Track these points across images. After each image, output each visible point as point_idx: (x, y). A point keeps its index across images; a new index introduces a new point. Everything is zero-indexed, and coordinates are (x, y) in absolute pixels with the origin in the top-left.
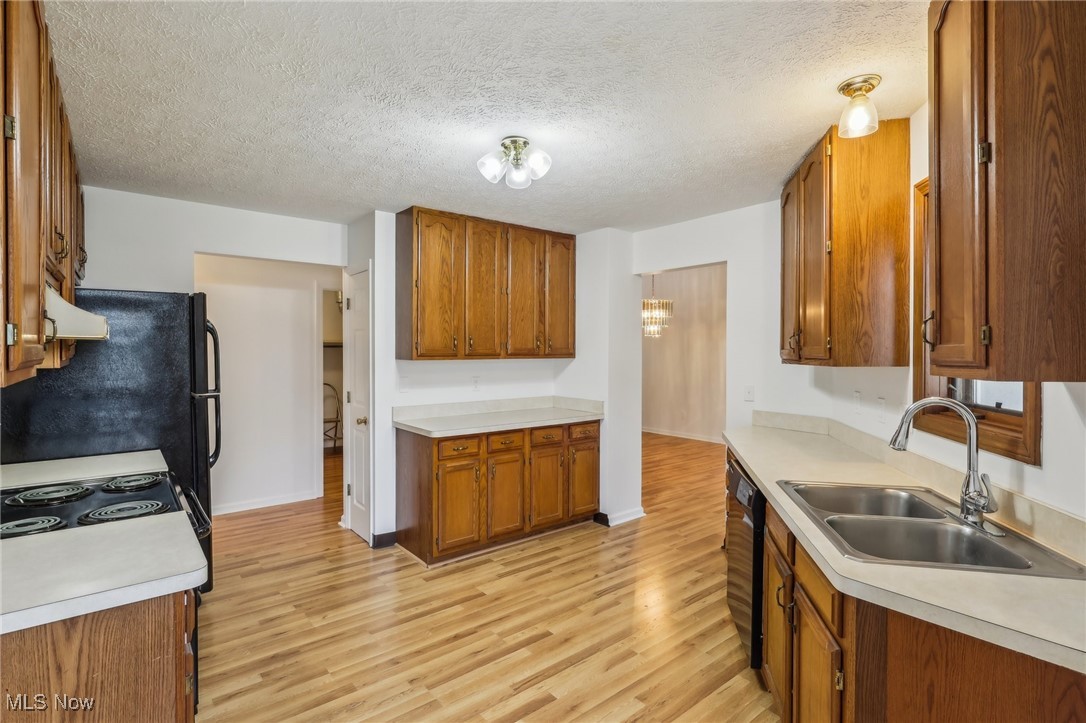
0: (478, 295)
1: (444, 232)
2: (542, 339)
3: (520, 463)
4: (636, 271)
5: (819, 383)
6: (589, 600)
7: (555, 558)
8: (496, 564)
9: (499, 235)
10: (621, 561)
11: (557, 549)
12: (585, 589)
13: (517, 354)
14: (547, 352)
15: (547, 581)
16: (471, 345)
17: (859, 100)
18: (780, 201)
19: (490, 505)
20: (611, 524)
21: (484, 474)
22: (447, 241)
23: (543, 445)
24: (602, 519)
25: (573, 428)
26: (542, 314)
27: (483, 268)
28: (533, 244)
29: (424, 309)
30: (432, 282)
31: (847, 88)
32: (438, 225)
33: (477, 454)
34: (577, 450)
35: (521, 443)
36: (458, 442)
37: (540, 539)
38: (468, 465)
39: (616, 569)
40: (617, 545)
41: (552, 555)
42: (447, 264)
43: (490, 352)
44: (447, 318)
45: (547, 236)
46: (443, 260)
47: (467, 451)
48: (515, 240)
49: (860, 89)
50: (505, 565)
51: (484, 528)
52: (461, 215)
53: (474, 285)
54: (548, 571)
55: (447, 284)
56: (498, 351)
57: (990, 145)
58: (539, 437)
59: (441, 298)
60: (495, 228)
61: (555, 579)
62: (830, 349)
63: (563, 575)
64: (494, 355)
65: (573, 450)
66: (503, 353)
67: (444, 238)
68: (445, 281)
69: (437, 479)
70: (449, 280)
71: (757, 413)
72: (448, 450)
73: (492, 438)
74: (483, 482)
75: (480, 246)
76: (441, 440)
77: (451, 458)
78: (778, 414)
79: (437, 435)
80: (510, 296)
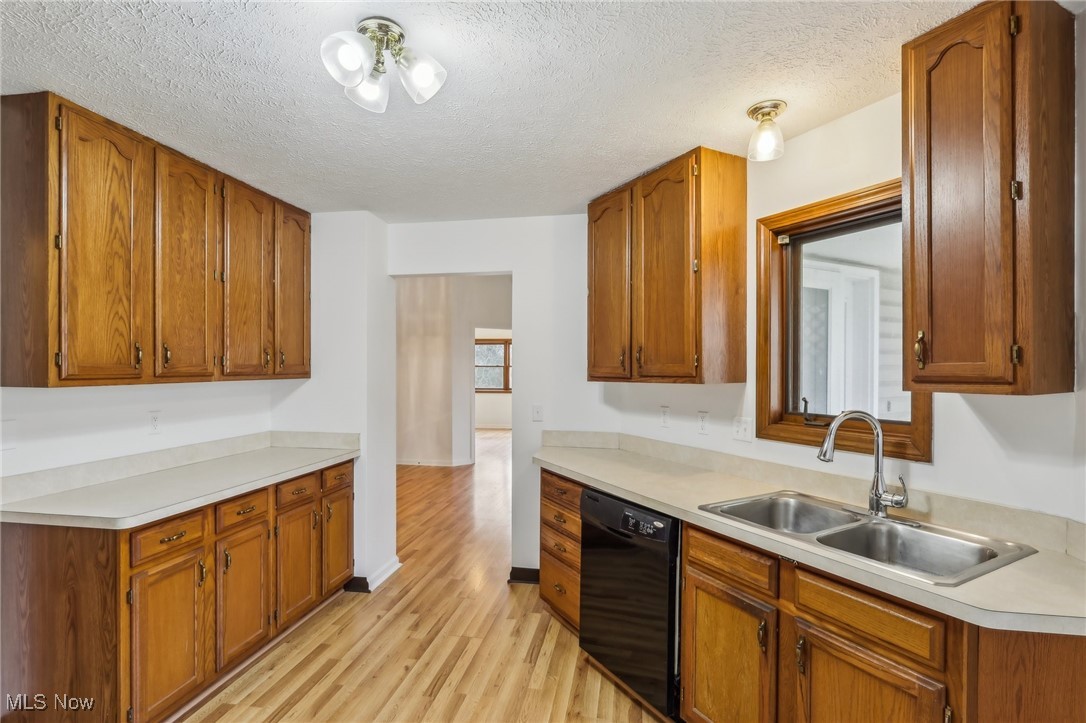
0: (178, 277)
1: (115, 159)
2: (270, 351)
3: (264, 536)
4: (392, 271)
5: (609, 400)
6: (426, 709)
7: (332, 663)
8: (243, 709)
9: (210, 187)
10: (421, 635)
11: (322, 647)
12: (408, 694)
13: (237, 374)
14: (278, 370)
15: (346, 704)
16: (166, 360)
17: (767, 125)
18: (586, 215)
19: (221, 615)
20: (372, 588)
21: (210, 571)
22: (122, 177)
23: (294, 505)
24: (358, 585)
25: (327, 473)
26: (272, 316)
27: (186, 236)
28: (260, 212)
29: (74, 291)
30: (90, 244)
31: (755, 111)
32: (104, 144)
33: (200, 540)
34: (332, 502)
35: (263, 509)
36: (168, 527)
37: (287, 640)
38: (185, 562)
39: (422, 648)
40: (398, 616)
41: (322, 660)
42: (121, 218)
43: (197, 370)
44: (121, 311)
45: (278, 207)
46: (114, 209)
47: (183, 540)
48: (235, 201)
49: (769, 114)
50: (260, 703)
51: (211, 657)
52: (147, 139)
53: (171, 260)
54: (336, 688)
55: (121, 251)
56: (210, 370)
57: (1020, 184)
58: (287, 495)
59: (109, 274)
60: (206, 175)
61: (355, 695)
62: (697, 367)
63: (361, 685)
64: (203, 376)
65: (325, 502)
66: (217, 372)
67: (114, 168)
68: (117, 245)
69: (129, 601)
70: (125, 245)
71: (545, 433)
72: (150, 546)
73: (224, 508)
74: (209, 580)
75: (180, 197)
76: (133, 533)
77: (156, 559)
78: (568, 433)
79: (129, 523)
80: (228, 286)
